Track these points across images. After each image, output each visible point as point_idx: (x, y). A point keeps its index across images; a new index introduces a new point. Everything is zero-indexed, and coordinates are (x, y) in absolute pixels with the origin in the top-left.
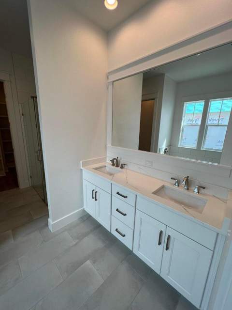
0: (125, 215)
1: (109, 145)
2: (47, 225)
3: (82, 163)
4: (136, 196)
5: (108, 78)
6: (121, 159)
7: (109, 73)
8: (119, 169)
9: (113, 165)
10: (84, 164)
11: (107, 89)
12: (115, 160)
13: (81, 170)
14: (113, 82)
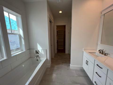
0: (101, 77)
1: (99, 43)
2: (69, 66)
3: (84, 49)
4: (108, 70)
5: (101, 13)
6: (106, 51)
7: (102, 11)
8: (103, 55)
9: (100, 53)
10: (85, 50)
11: (101, 18)
12: (101, 51)
13: (83, 52)
14: (104, 14)
